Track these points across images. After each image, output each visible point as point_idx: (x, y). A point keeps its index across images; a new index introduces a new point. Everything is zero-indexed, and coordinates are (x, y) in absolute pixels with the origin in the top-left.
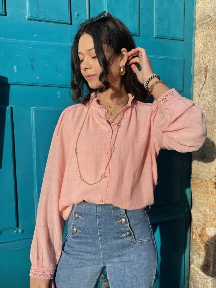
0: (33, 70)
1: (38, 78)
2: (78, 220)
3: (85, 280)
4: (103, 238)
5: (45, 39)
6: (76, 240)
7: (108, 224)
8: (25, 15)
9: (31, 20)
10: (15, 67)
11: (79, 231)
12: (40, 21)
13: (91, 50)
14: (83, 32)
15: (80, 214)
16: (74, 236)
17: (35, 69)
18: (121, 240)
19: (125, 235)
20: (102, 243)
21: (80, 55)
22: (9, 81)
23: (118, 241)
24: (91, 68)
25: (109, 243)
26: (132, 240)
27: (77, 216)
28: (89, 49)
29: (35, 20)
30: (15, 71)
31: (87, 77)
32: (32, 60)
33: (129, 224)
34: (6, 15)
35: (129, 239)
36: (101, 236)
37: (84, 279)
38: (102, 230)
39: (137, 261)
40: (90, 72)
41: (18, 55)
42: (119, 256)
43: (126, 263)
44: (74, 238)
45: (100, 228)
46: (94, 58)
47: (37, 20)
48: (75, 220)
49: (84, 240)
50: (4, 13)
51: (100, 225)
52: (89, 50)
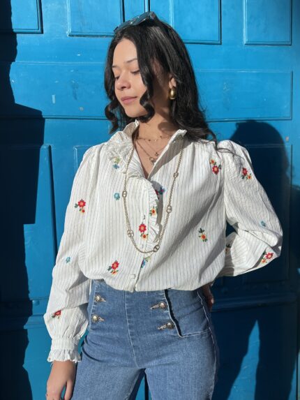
0: (76, 98)
1: (81, 108)
2: (99, 304)
3: (115, 389)
4: (134, 331)
5: (91, 59)
6: (98, 333)
7: (140, 310)
8: (66, 30)
9: (73, 36)
10: (53, 97)
11: (101, 319)
12: (84, 36)
13: (131, 61)
14: (120, 38)
15: (103, 296)
16: (94, 327)
17: (78, 98)
18: (160, 334)
19: (165, 326)
20: (132, 339)
21: (114, 70)
22: (44, 115)
23: (155, 335)
24: (129, 87)
25: (143, 338)
26: (175, 335)
27: (98, 298)
28: (129, 60)
29: (77, 36)
30: (54, 102)
31: (124, 99)
32: (74, 87)
33: (171, 311)
34: (42, 32)
35: (171, 332)
36: (131, 327)
37: (113, 387)
38: (132, 319)
39: (183, 364)
40: (127, 93)
41: (56, 82)
42: (158, 357)
43: (167, 367)
44: (93, 329)
45: (130, 317)
46: (135, 73)
47: (81, 36)
48: (95, 304)
49: (107, 334)
50: (40, 31)
51: (129, 311)
52: (129, 62)
